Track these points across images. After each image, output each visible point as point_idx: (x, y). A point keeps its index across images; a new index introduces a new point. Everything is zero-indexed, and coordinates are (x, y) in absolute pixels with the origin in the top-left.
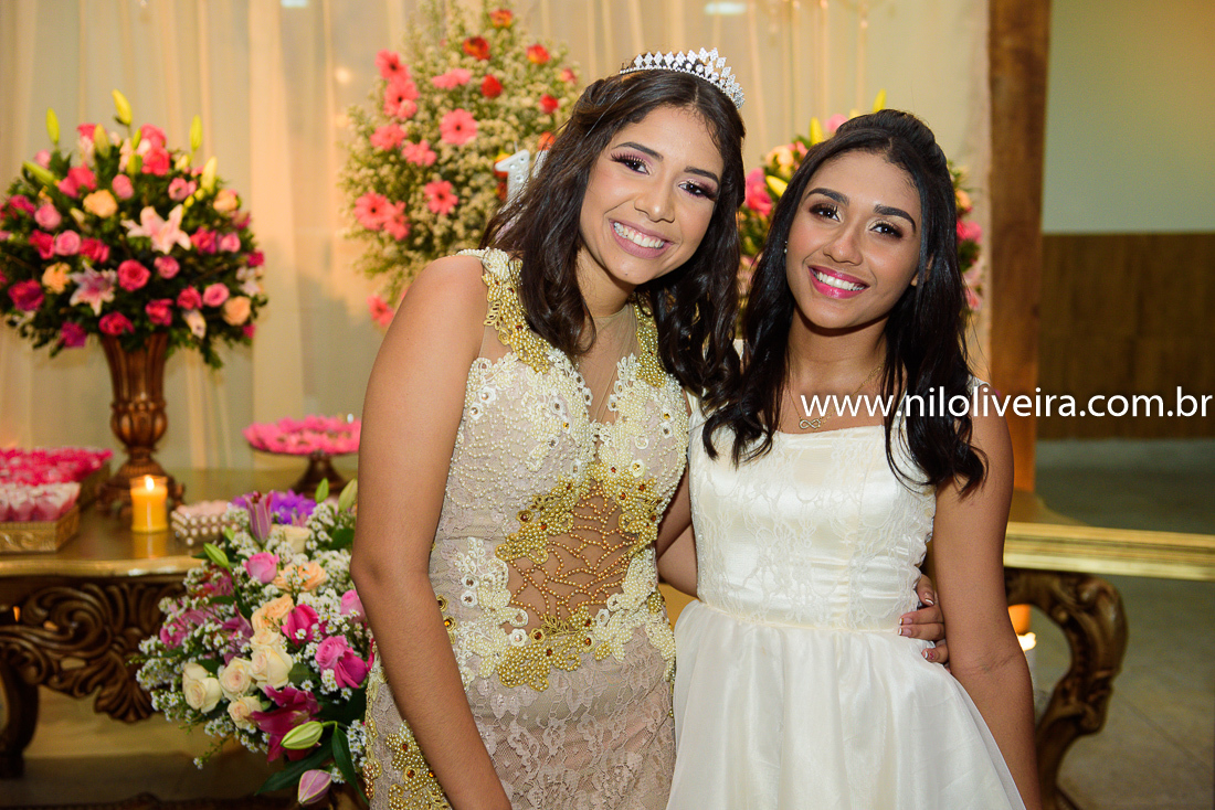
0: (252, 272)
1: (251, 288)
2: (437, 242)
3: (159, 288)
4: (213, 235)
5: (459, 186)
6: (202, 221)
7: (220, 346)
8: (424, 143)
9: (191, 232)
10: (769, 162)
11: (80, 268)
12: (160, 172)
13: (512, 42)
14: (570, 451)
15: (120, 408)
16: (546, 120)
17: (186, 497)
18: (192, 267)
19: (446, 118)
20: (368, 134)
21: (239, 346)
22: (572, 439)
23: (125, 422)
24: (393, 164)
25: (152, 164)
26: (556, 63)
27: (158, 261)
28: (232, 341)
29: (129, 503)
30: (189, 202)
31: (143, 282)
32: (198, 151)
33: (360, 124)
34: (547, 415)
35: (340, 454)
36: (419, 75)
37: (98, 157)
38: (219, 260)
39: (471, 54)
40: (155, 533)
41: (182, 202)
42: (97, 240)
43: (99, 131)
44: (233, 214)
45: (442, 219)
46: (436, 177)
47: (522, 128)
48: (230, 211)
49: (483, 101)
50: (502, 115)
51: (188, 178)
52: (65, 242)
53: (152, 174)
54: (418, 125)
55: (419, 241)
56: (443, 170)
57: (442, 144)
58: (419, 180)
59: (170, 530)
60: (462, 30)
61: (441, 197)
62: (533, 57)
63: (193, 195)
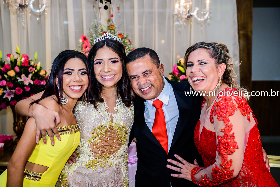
4: (39, 81)
6: (36, 77)
9: (33, 80)
10: (178, 62)
11: (6, 89)
12: (26, 65)
13: (114, 33)
14: (101, 118)
15: (15, 124)
18: (34, 89)
22: (102, 116)
23: (17, 128)
27: (25, 87)
30: (33, 73)
31: (21, 92)
32: (37, 61)
34: (95, 111)
36: (91, 41)
37: (11, 62)
38: (40, 87)
41: (32, 73)
42: (10, 82)
43: (12, 56)
44: (44, 76)
51: (33, 67)
52: (2, 83)
53: (24, 66)
60: (102, 30)
63: (34, 71)
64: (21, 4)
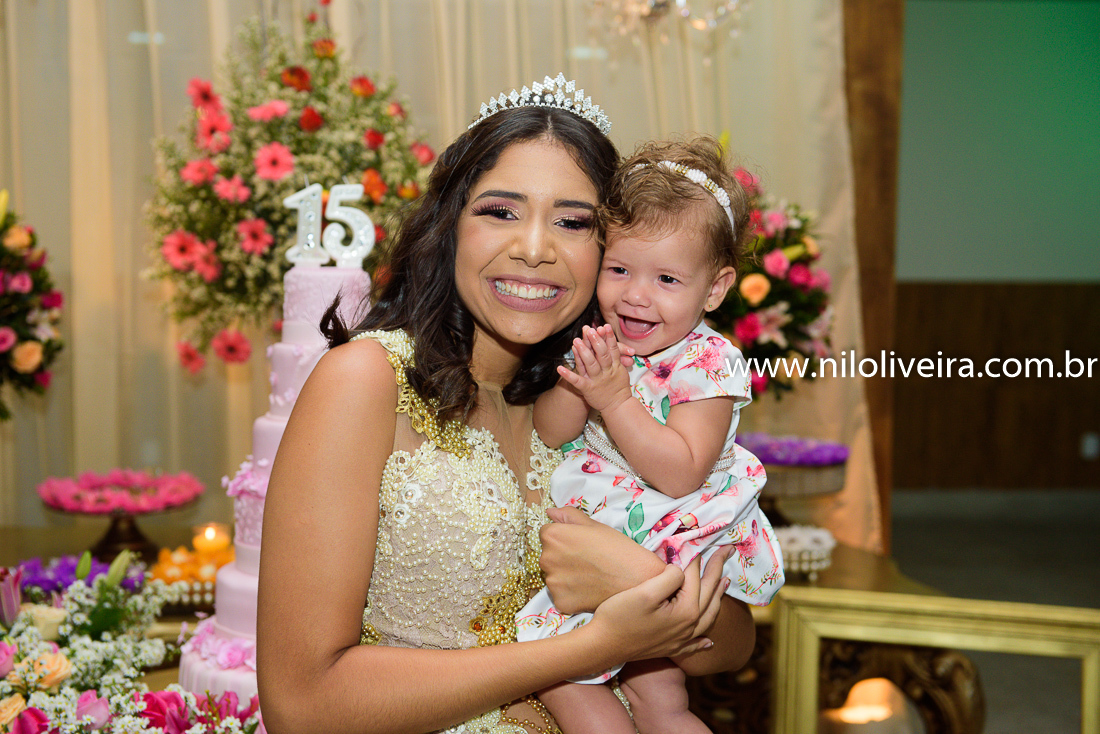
0: (46, 316)
1: (45, 332)
2: (250, 284)
5: (275, 225)
7: (8, 394)
8: (238, 178)
14: (513, 539)
16: (369, 156)
19: (262, 152)
20: (179, 168)
21: (31, 396)
22: (513, 526)
24: (204, 200)
26: (384, 96)
28: (25, 390)
33: (170, 156)
34: (484, 503)
35: (143, 512)
36: (235, 106)
39: (290, 85)
44: (25, 253)
45: (256, 260)
46: (249, 215)
47: (346, 164)
48: (21, 248)
49: (302, 135)
50: (322, 149)
54: (231, 159)
55: (230, 283)
56: (259, 207)
57: (256, 179)
58: (232, 216)
60: (282, 59)
61: (255, 236)
62: (358, 90)
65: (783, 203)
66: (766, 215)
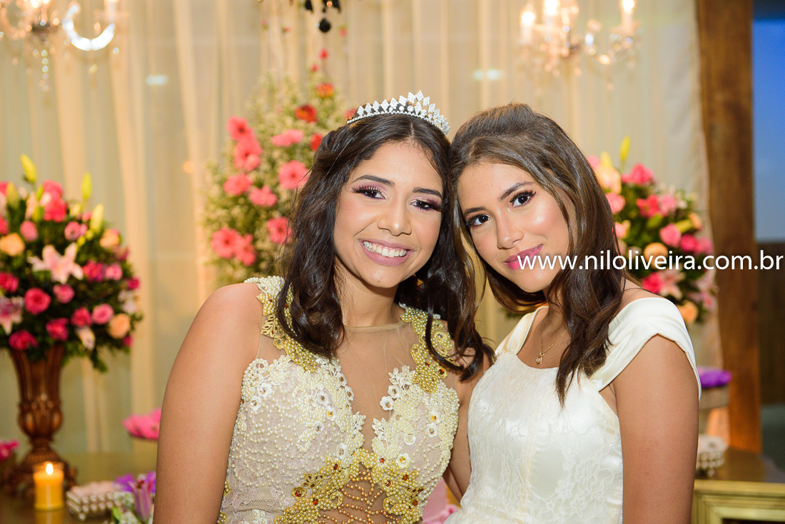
0: (130, 294)
1: (130, 307)
3: (58, 311)
4: (100, 266)
6: (92, 256)
7: (105, 354)
9: (83, 264)
12: (59, 218)
13: (333, 108)
14: (335, 435)
15: (25, 406)
17: (79, 479)
18: (84, 293)
19: (283, 169)
20: (222, 183)
21: (120, 354)
22: (336, 426)
23: (29, 419)
24: (242, 206)
25: (52, 213)
27: (57, 289)
28: (115, 350)
29: (32, 485)
30: (82, 241)
31: (45, 306)
32: (90, 202)
33: (216, 175)
34: (314, 405)
36: (262, 136)
37: (10, 209)
39: (302, 118)
40: (54, 510)
41: (76, 241)
42: (9, 274)
43: (10, 188)
44: (114, 251)
45: (281, 247)
48: (113, 247)
51: (80, 222)
53: (52, 220)
54: (261, 174)
55: (263, 265)
56: (283, 209)
57: (280, 188)
58: (263, 216)
59: (66, 507)
60: (294, 100)
61: (280, 230)
63: (84, 235)
64: (36, 22)
65: (672, 189)
66: (660, 199)
